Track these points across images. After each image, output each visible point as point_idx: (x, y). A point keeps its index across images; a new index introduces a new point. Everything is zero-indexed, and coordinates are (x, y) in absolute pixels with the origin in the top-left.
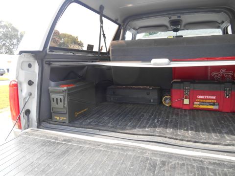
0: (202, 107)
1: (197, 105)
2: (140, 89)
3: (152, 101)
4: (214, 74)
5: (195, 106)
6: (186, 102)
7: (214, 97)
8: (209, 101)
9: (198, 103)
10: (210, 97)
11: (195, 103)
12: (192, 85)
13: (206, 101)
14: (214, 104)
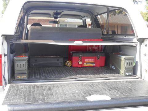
0: (87, 65)
1: (85, 64)
2: (52, 57)
3: (60, 64)
4: (90, 48)
5: (84, 65)
6: (80, 63)
7: (93, 60)
8: (90, 62)
9: (86, 63)
10: (91, 60)
11: (84, 63)
12: (83, 54)
13: (89, 62)
14: (93, 63)
